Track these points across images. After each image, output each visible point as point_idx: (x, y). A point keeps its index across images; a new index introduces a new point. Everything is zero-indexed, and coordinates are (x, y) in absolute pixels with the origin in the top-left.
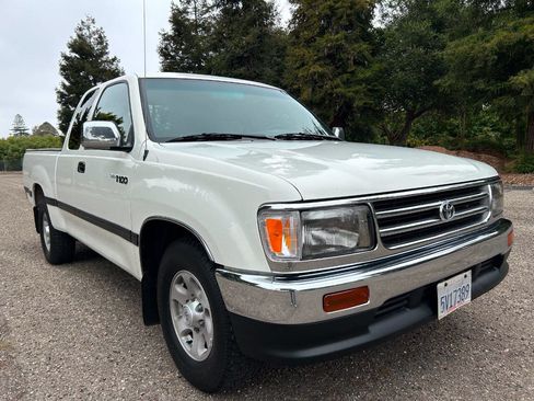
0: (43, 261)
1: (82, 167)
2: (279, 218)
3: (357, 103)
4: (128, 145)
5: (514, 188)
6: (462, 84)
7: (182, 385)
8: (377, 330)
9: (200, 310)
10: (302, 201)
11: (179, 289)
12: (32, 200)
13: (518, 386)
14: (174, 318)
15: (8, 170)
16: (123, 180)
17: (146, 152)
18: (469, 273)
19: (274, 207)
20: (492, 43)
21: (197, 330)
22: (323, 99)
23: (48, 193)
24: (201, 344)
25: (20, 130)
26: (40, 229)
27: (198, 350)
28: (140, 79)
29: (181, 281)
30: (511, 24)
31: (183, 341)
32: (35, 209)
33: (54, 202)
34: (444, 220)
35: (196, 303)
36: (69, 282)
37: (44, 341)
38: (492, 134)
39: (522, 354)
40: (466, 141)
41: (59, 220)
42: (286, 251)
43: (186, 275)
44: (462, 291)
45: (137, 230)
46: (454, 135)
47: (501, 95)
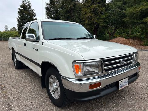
0: (14, 68)
1: (25, 45)
2: (78, 65)
3: (101, 25)
4: (38, 40)
5: (143, 50)
6: (130, 20)
7: (52, 105)
8: (102, 93)
9: (57, 86)
10: (84, 60)
11: (51, 80)
13: (139, 108)
14: (50, 87)
15: (3, 40)
16: (36, 50)
17: (43, 43)
18: (128, 78)
19: (77, 61)
20: (139, 9)
21: (56, 91)
22: (91, 23)
23: (16, 50)
24: (57, 94)
25: (7, 29)
26: (13, 59)
27: (56, 96)
28: (41, 22)
29: (52, 78)
30: (145, 4)
31: (52, 93)
32: (12, 54)
33: (17, 53)
34: (122, 64)
35: (55, 84)
36: (21, 75)
37: (15, 91)
38: (138, 34)
39: (141, 99)
40: (131, 36)
41: (19, 58)
42: (79, 73)
43: (53, 76)
44: (126, 83)
45: (40, 64)
46: (128, 34)
47: (141, 24)
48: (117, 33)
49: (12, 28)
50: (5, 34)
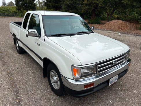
0: (17, 52)
1: (27, 35)
2: (76, 69)
3: (100, 6)
7: (52, 93)
8: (95, 90)
9: (57, 79)
11: (52, 73)
12: (13, 36)
14: (51, 79)
15: (2, 16)
17: (45, 40)
19: (75, 66)
21: (56, 83)
22: (90, 4)
24: (57, 86)
26: (15, 44)
28: (42, 16)
29: (52, 71)
31: (53, 84)
32: (14, 39)
34: (114, 65)
35: (56, 77)
37: (21, 78)
42: (77, 76)
43: (54, 71)
45: (43, 58)
46: (126, 14)
48: (116, 13)
49: (10, 3)
50: (3, 9)
